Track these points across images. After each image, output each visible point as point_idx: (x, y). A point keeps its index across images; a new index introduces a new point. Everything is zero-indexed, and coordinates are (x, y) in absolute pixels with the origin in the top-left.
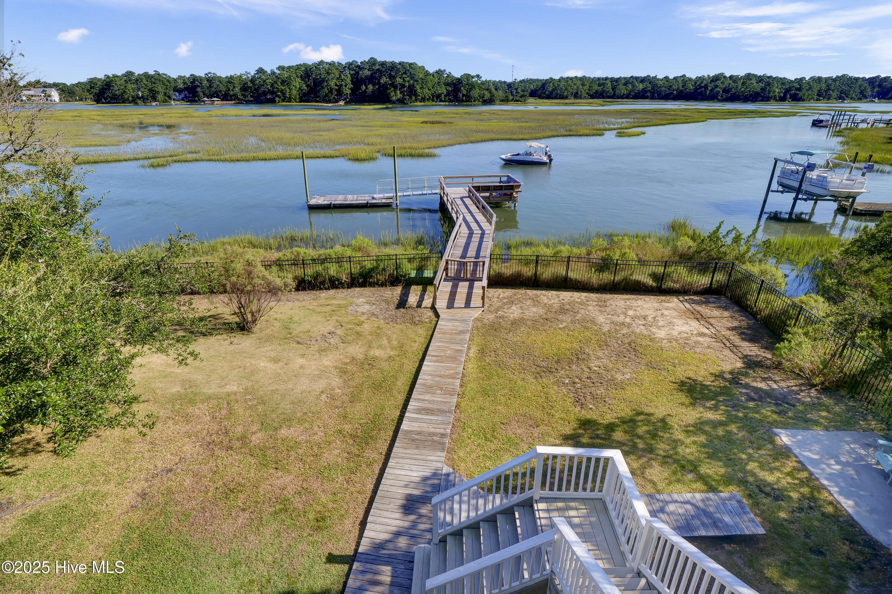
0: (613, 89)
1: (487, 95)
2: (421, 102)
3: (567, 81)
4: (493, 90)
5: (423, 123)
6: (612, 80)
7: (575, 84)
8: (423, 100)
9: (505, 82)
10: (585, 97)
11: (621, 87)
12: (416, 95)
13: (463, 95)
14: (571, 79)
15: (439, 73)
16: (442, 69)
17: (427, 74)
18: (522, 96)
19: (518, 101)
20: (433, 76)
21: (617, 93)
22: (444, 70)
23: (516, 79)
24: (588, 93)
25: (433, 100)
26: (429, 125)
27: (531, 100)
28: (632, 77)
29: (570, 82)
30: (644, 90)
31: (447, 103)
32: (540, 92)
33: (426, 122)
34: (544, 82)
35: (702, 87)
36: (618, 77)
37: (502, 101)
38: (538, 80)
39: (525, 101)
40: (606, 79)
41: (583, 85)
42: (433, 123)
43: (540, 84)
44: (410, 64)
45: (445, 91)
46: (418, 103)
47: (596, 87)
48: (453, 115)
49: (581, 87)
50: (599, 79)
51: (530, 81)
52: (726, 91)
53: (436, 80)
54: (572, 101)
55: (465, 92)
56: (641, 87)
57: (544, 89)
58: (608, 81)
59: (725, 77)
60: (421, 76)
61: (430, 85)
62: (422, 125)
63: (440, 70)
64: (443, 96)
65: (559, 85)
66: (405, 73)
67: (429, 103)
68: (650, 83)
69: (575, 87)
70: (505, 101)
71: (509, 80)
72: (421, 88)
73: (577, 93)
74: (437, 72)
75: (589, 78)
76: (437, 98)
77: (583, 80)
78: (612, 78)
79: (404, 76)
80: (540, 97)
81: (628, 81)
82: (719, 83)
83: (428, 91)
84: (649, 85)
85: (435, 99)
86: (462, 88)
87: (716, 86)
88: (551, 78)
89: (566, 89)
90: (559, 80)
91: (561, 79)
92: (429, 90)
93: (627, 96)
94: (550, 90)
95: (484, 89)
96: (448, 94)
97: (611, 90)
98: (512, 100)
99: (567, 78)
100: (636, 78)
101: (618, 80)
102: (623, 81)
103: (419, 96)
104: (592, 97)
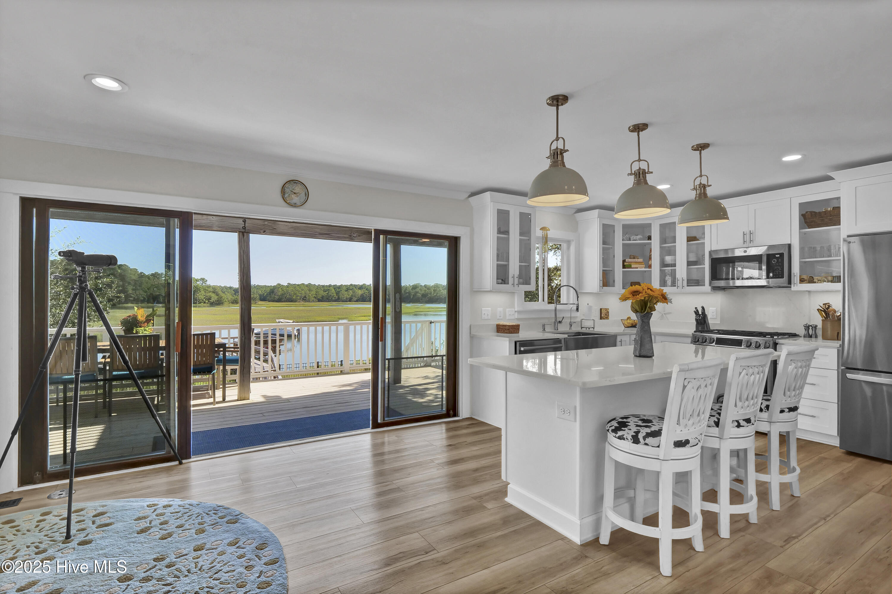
0: (338, 293)
1: (214, 298)
3: (295, 288)
4: (220, 292)
6: (335, 287)
10: (313, 300)
11: (343, 292)
14: (298, 285)
21: (340, 297)
24: (315, 297)
28: (351, 285)
29: (298, 288)
30: (362, 295)
35: (407, 293)
36: (340, 284)
40: (330, 286)
41: (310, 290)
47: (322, 293)
49: (308, 292)
50: (323, 286)
52: (424, 296)
56: (360, 292)
58: (331, 288)
59: (421, 286)
68: (367, 289)
69: (303, 292)
72: (133, 290)
73: (305, 297)
74: (152, 275)
75: (315, 285)
77: (309, 286)
78: (334, 286)
81: (349, 288)
82: (418, 290)
84: (366, 291)
87: (417, 292)
90: (287, 286)
93: (350, 300)
94: (279, 294)
95: (210, 292)
97: (335, 294)
100: (355, 286)
101: (340, 287)
102: (345, 288)
103: (131, 297)
104: (319, 301)
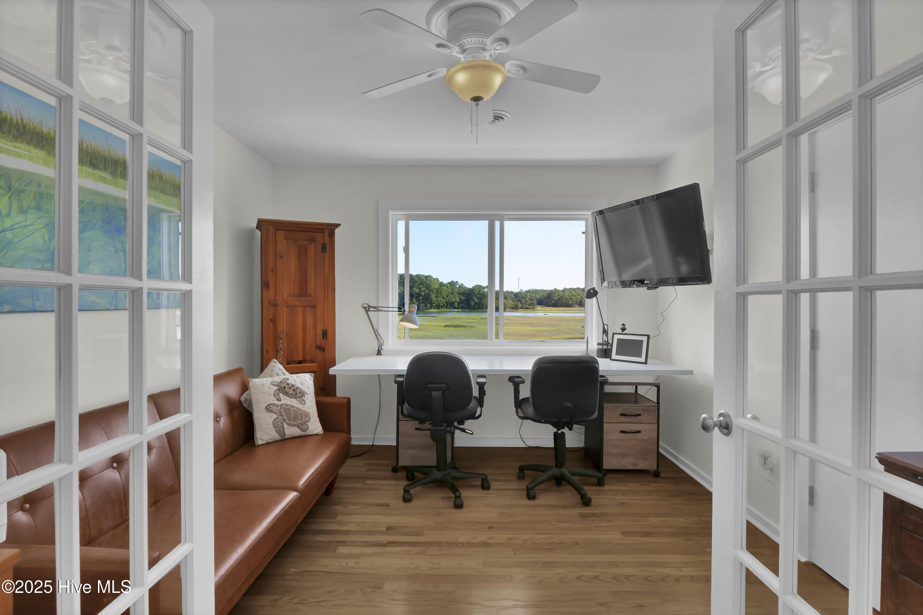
2: (435, 309)
5: (446, 326)
7: (578, 295)
8: (438, 307)
9: (512, 292)
12: (431, 303)
13: (476, 303)
15: (452, 284)
16: (455, 281)
17: (442, 285)
18: (530, 305)
19: (527, 308)
20: (447, 287)
22: (457, 282)
23: (522, 290)
25: (447, 308)
26: (452, 328)
27: (539, 308)
31: (460, 310)
32: (545, 302)
33: (449, 326)
34: (549, 292)
37: (513, 308)
38: (543, 291)
39: (534, 308)
42: (455, 326)
43: (545, 294)
44: (426, 277)
45: (458, 300)
46: (433, 310)
48: (471, 321)
51: (536, 292)
53: (450, 290)
54: (578, 308)
55: (477, 301)
57: (550, 298)
60: (436, 286)
61: (444, 294)
62: (445, 328)
63: (452, 282)
64: (456, 304)
65: (563, 295)
66: (421, 284)
67: (443, 310)
70: (515, 308)
71: (516, 290)
76: (450, 305)
79: (421, 286)
80: (548, 305)
83: (442, 300)
85: (449, 307)
86: (474, 298)
88: (555, 289)
89: (571, 299)
91: (564, 290)
92: (444, 298)
96: (461, 302)
98: (522, 308)
99: (570, 289)
